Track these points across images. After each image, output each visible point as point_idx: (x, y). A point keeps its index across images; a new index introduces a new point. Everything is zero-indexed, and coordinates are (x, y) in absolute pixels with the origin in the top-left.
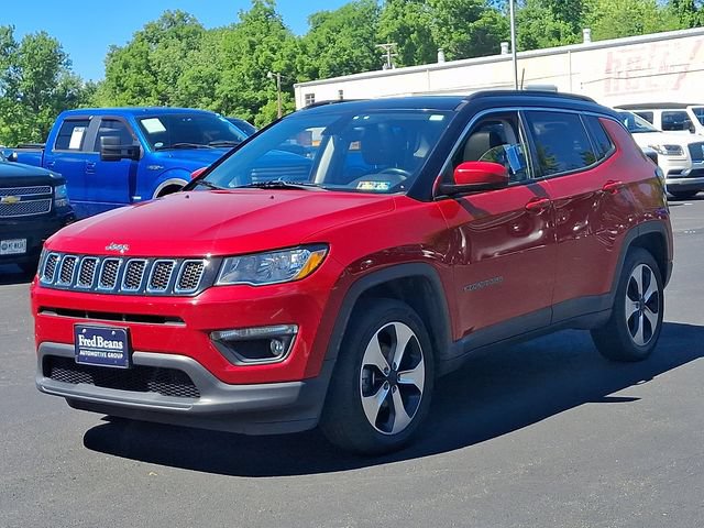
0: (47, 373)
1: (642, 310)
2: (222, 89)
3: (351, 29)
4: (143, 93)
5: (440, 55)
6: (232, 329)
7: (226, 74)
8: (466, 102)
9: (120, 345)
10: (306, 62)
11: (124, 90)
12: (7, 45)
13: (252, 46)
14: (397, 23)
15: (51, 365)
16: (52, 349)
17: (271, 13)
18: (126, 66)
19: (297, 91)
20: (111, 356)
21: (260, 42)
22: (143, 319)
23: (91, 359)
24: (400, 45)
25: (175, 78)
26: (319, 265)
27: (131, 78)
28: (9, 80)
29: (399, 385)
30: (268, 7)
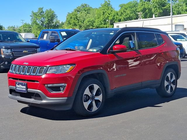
0: (11, 93)
1: (170, 84)
2: (96, 24)
3: (130, 9)
4: (75, 25)
5: (154, 16)
6: (50, 84)
7: (96, 20)
8: (120, 30)
9: (25, 87)
10: (118, 17)
11: (70, 24)
12: (42, 12)
13: (104, 13)
14: (143, 7)
15: (12, 91)
16: (12, 87)
17: (109, 4)
18: (71, 18)
19: (114, 25)
20: (23, 89)
21: (106, 12)
22: (30, 81)
23: (19, 90)
24: (143, 13)
25: (84, 21)
26: (73, 69)
27: (72, 21)
28: (42, 21)
29: (94, 100)
30: (108, 2)
